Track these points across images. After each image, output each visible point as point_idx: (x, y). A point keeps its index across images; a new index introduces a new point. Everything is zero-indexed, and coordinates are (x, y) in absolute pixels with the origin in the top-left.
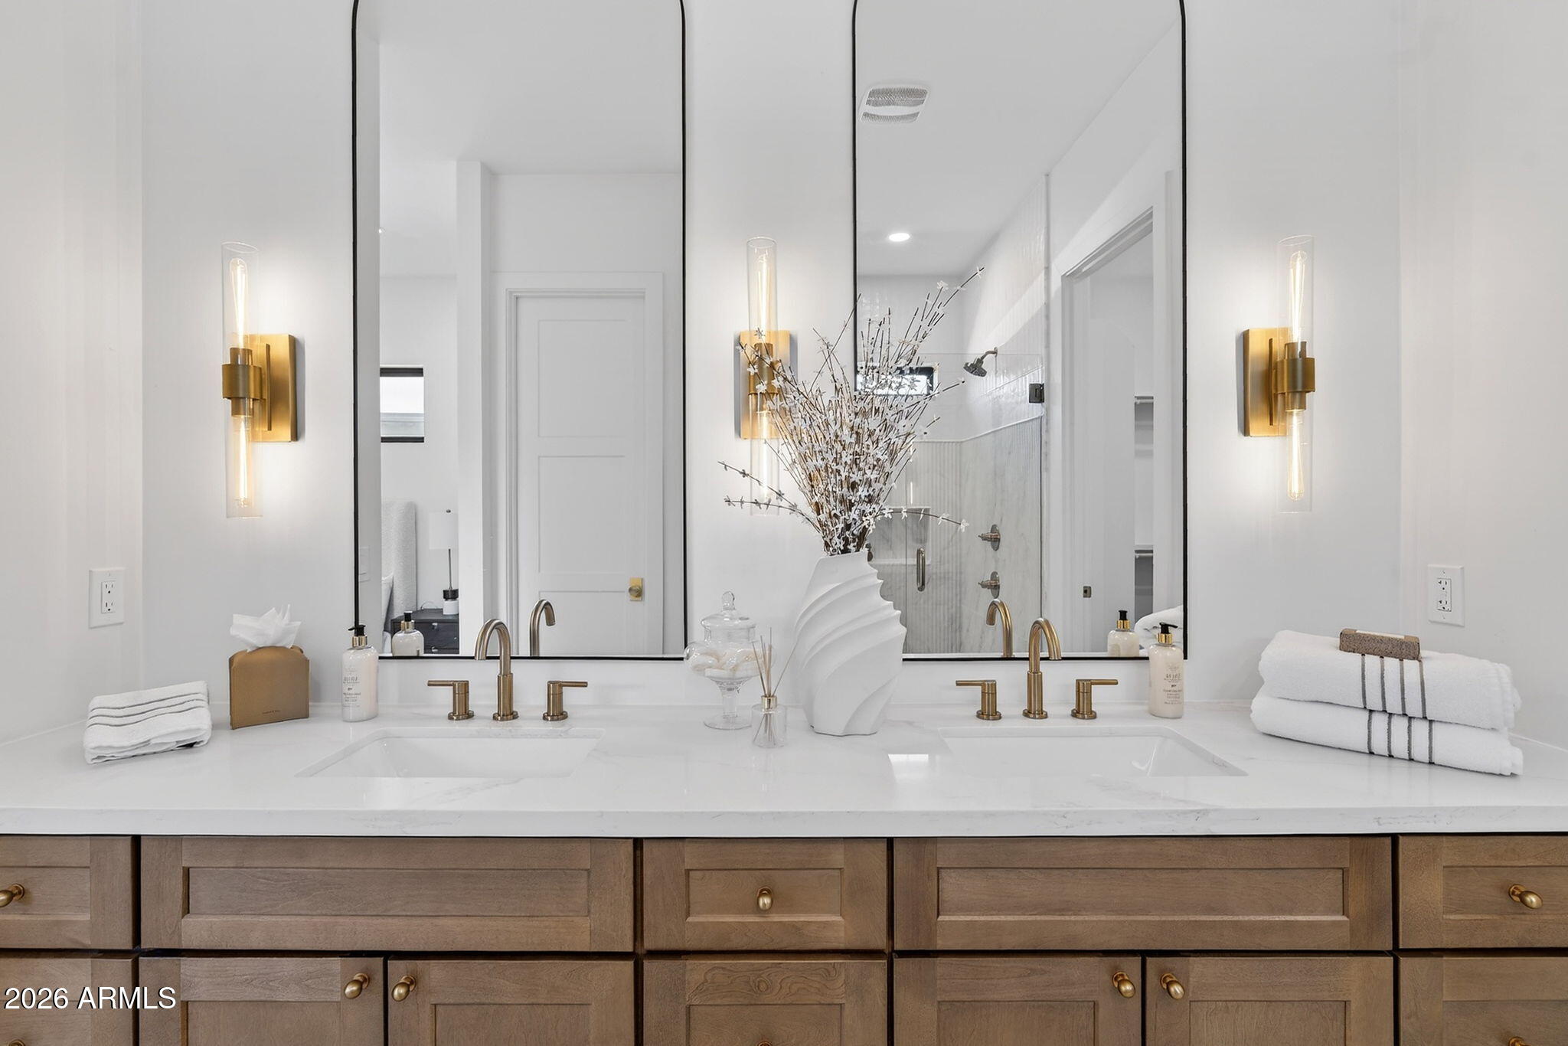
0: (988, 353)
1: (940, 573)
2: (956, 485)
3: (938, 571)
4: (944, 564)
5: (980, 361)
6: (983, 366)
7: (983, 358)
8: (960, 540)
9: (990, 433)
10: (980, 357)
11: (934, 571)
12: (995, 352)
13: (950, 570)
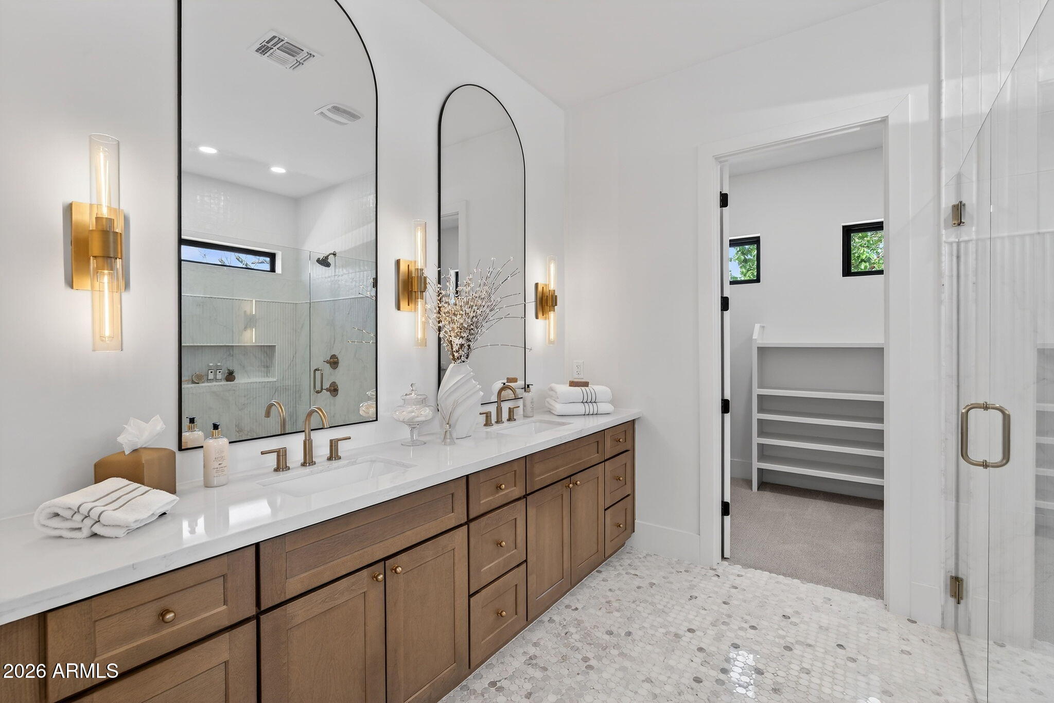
0: (330, 254)
1: (283, 386)
2: (293, 329)
3: (282, 385)
4: (286, 380)
5: (327, 257)
6: (328, 261)
7: (328, 256)
8: (296, 365)
9: (330, 301)
10: (325, 255)
11: (279, 385)
12: (334, 254)
13: (289, 384)
